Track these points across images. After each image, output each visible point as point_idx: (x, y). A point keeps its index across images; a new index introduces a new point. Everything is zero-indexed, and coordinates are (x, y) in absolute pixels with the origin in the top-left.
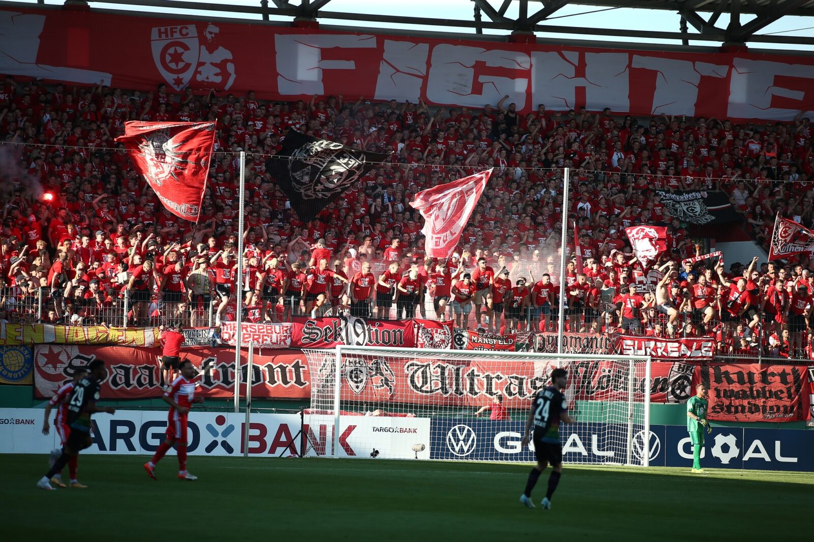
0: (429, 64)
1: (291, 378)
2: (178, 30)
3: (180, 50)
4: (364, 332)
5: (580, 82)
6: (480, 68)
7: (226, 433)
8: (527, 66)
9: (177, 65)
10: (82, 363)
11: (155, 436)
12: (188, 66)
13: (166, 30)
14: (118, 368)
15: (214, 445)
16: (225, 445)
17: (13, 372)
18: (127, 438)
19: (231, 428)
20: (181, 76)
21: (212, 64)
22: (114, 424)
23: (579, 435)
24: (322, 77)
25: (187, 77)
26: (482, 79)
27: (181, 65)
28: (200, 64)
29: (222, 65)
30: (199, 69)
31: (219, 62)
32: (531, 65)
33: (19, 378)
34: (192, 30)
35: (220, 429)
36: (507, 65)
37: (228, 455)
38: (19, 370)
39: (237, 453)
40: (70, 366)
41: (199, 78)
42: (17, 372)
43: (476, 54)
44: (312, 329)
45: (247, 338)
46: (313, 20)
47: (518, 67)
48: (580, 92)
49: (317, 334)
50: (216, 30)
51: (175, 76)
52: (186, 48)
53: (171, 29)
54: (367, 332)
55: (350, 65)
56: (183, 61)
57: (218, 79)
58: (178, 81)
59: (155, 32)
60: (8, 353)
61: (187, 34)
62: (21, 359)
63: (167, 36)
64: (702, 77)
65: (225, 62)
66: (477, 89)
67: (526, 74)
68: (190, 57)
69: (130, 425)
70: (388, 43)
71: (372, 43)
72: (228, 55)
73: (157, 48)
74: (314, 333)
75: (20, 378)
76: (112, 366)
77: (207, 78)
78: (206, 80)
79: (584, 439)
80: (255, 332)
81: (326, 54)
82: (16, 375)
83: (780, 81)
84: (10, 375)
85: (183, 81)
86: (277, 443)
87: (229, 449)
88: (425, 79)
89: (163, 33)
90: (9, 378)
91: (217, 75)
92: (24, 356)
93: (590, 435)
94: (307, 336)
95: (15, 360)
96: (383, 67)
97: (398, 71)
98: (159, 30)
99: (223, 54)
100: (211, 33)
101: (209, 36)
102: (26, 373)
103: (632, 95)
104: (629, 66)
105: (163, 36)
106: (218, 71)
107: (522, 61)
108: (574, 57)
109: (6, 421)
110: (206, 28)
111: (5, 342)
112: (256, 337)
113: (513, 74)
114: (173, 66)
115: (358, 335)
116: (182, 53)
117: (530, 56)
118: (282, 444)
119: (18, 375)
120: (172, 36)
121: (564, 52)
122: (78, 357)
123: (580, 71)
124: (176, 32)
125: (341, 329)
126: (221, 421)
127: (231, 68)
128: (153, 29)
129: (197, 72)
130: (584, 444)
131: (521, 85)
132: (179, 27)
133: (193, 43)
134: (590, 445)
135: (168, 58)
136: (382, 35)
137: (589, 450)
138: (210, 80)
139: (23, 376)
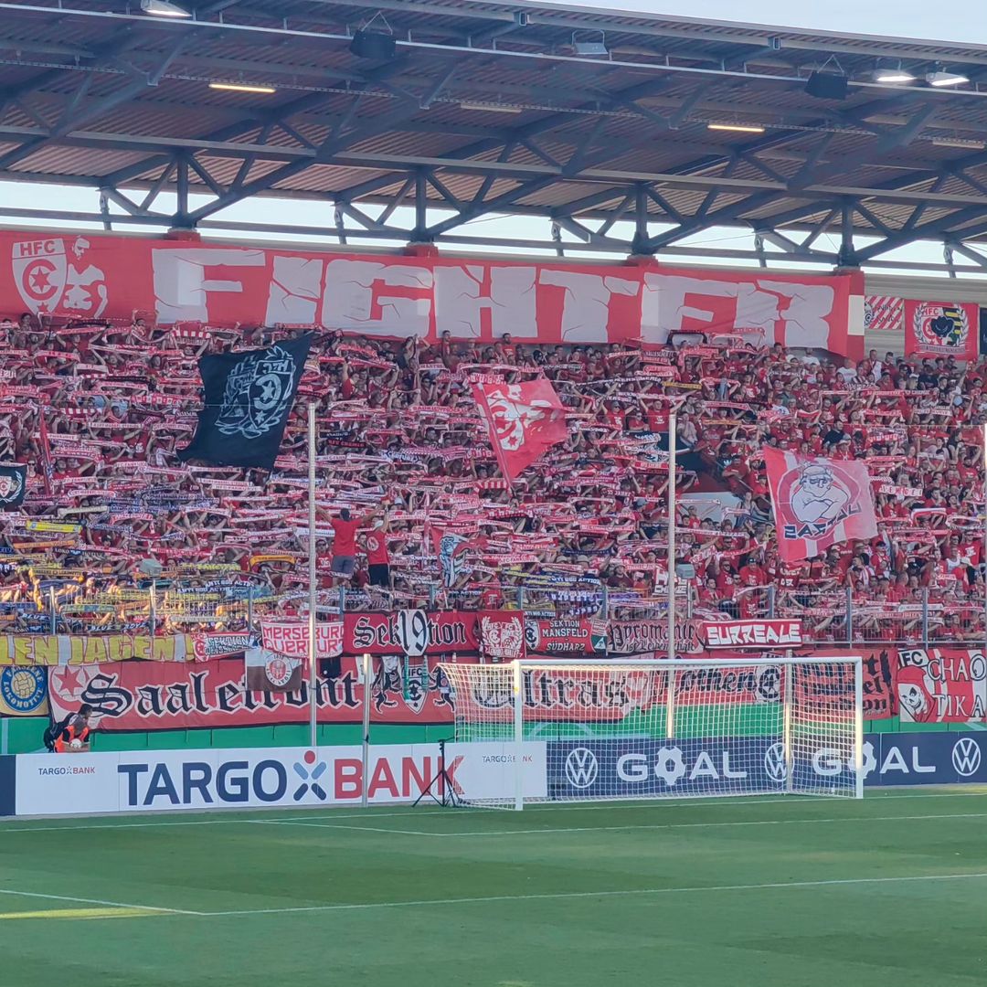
0: (323, 284)
1: (341, 697)
2: (43, 246)
3: (45, 270)
4: (424, 629)
5: (485, 302)
6: (379, 288)
7: (316, 774)
8: (428, 285)
9: (42, 289)
10: (103, 684)
11: (235, 781)
12: (54, 290)
13: (29, 245)
14: (143, 690)
15: (303, 789)
16: (316, 788)
17: (24, 700)
18: (202, 785)
19: (322, 767)
20: (46, 302)
21: (82, 287)
22: (188, 768)
23: (710, 753)
24: (205, 301)
25: (52, 304)
26: (381, 300)
27: (46, 289)
28: (68, 287)
29: (92, 288)
30: (67, 294)
31: (89, 284)
32: (434, 283)
33: (30, 708)
34: (58, 245)
35: (310, 768)
36: (410, 284)
37: (321, 802)
38: (30, 698)
39: (331, 799)
40: (90, 689)
41: (66, 305)
42: (28, 700)
43: (375, 271)
44: (364, 629)
45: (291, 647)
46: (193, 230)
47: (420, 286)
48: (486, 314)
49: (370, 635)
50: (86, 245)
51: (40, 303)
52: (52, 268)
53: (35, 245)
54: (427, 629)
55: (237, 287)
56: (48, 284)
57: (88, 306)
58: (43, 308)
59: (17, 247)
60: (17, 675)
61: (53, 250)
62: (32, 683)
63: (30, 253)
64: (613, 295)
65: (97, 283)
66: (376, 313)
67: (428, 294)
68: (56, 279)
69: (205, 767)
70: (278, 260)
71: (259, 260)
72: (99, 275)
73: (18, 267)
74: (367, 634)
75: (34, 706)
76: (137, 688)
77: (76, 304)
78: (74, 307)
79: (715, 759)
80: (299, 638)
81: (212, 273)
82: (26, 704)
83: (691, 300)
84: (20, 704)
85: (48, 308)
86: (376, 784)
87: (322, 795)
88: (319, 302)
89: (26, 249)
90: (18, 708)
91: (87, 300)
92: (35, 678)
93: (721, 753)
94: (359, 638)
95: (24, 685)
96: (273, 288)
97: (289, 294)
98: (22, 246)
99: (93, 274)
100: (80, 248)
101: (78, 253)
102: (39, 700)
103: (540, 318)
104: (536, 282)
105: (26, 252)
106: (88, 295)
107: (423, 277)
108: (478, 271)
109: (63, 771)
110: (75, 242)
111: (14, 661)
112: (300, 644)
113: (414, 294)
114: (37, 290)
115: (417, 634)
116: (47, 274)
117: (432, 271)
118: (382, 785)
119: (30, 704)
120: (36, 253)
121: (468, 267)
122: (99, 677)
123: (485, 290)
124: (41, 248)
125: (397, 627)
126: (310, 757)
127: (102, 291)
128: (15, 245)
129: (64, 297)
130: (715, 766)
131: (423, 306)
132: (44, 242)
133: (59, 260)
134: (721, 766)
135: (32, 281)
136: (272, 251)
137: (721, 772)
138: (78, 307)
139: (36, 704)
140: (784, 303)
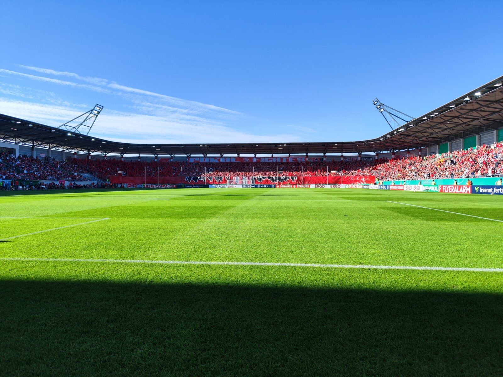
43: (268, 158)
66: (268, 161)
81: (256, 159)
113: (271, 159)
123: (277, 159)
131: (272, 160)
136: (261, 157)
140: (301, 159)
